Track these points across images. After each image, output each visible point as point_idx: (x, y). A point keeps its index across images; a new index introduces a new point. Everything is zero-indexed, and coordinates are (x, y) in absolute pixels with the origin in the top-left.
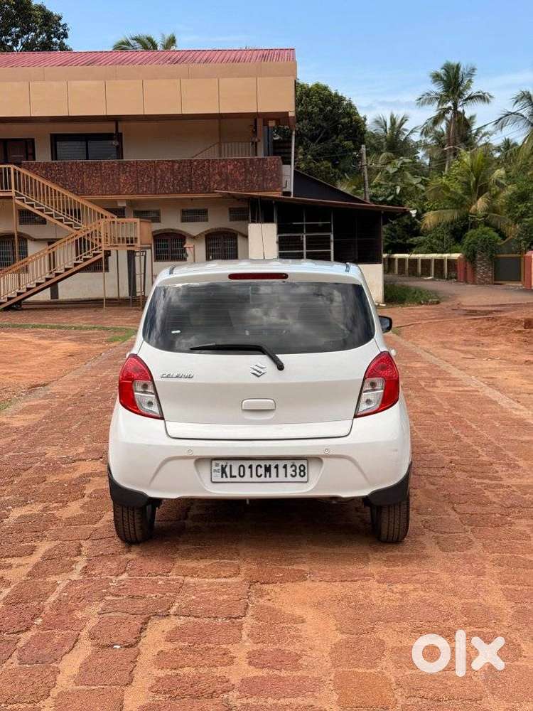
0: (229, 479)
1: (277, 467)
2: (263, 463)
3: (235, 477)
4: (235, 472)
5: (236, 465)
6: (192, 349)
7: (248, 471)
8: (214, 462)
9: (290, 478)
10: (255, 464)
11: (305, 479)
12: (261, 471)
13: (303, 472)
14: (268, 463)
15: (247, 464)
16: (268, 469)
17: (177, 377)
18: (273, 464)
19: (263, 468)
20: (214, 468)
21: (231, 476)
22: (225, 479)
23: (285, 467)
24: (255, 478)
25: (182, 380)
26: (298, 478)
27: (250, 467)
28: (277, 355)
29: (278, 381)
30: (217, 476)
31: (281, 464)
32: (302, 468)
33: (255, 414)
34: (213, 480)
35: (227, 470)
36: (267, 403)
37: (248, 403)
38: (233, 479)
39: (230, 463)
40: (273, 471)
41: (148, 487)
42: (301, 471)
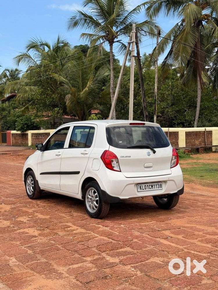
0: (142, 190)
1: (154, 185)
2: (151, 184)
3: (144, 189)
4: (144, 188)
5: (144, 185)
6: (128, 148)
7: (147, 187)
8: (138, 185)
9: (158, 189)
10: (149, 184)
11: (162, 188)
12: (151, 187)
13: (161, 186)
14: (152, 184)
15: (146, 185)
16: (152, 186)
17: (126, 157)
18: (153, 184)
19: (151, 186)
20: (138, 187)
21: (143, 189)
22: (141, 190)
23: (156, 185)
24: (149, 190)
25: (127, 158)
26: (160, 188)
27: (148, 186)
28: (154, 149)
29: (154, 157)
30: (139, 190)
31: (155, 184)
32: (161, 185)
33: (148, 168)
34: (138, 191)
35: (141, 187)
36: (150, 164)
37: (146, 165)
38: (144, 190)
39: (142, 185)
40: (153, 186)
41: (120, 195)
42: (160, 186)
